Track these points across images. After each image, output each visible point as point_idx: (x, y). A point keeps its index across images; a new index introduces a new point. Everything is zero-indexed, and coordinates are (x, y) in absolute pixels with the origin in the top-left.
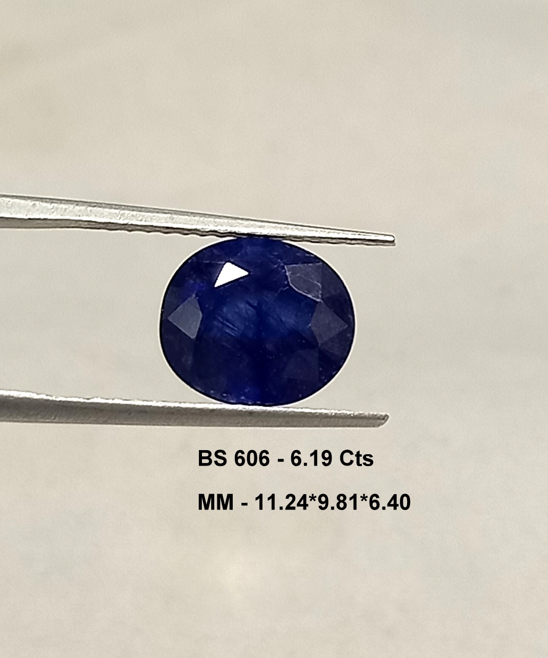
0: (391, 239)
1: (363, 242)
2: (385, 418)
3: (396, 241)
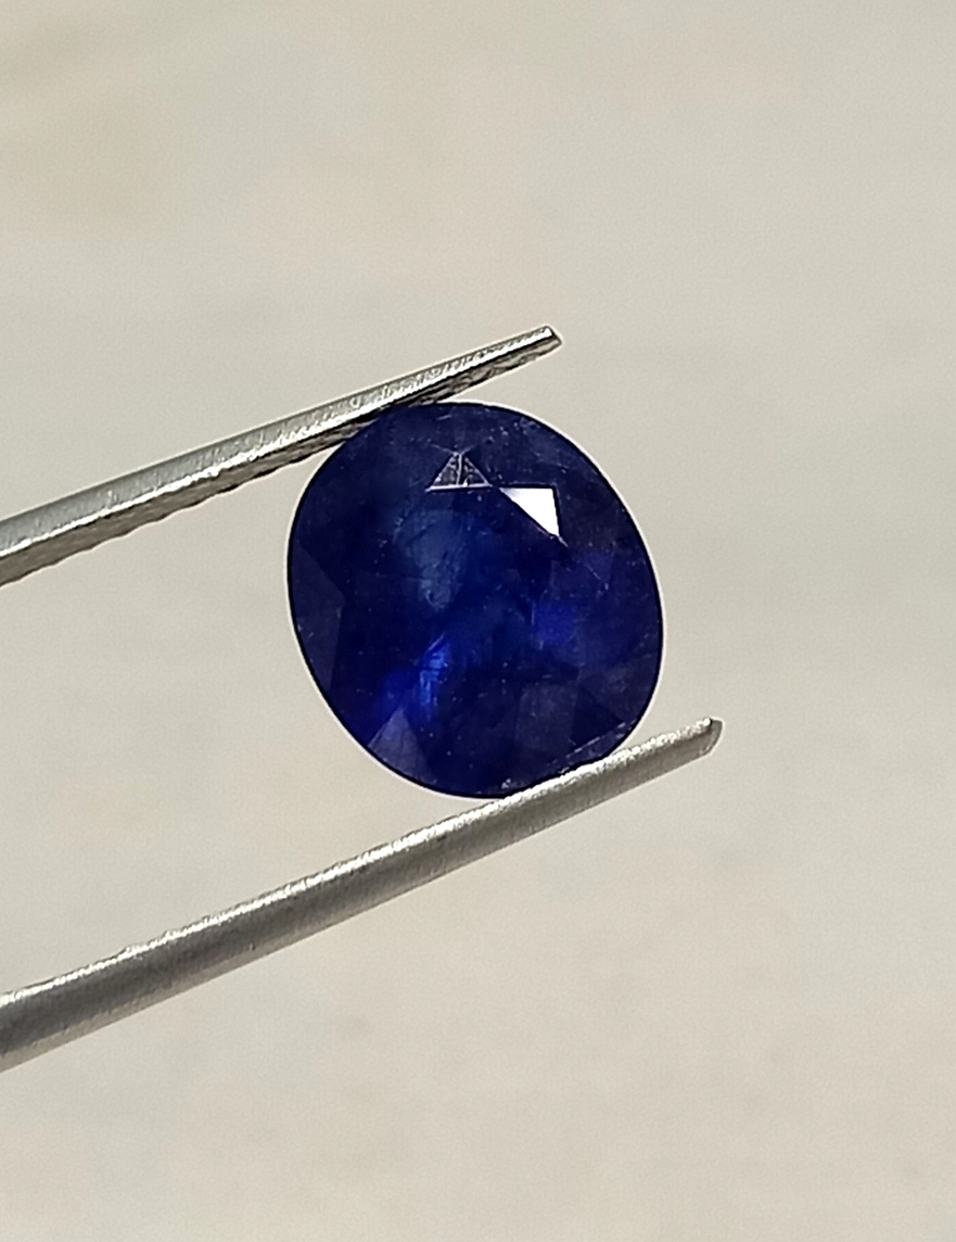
3: (559, 334)
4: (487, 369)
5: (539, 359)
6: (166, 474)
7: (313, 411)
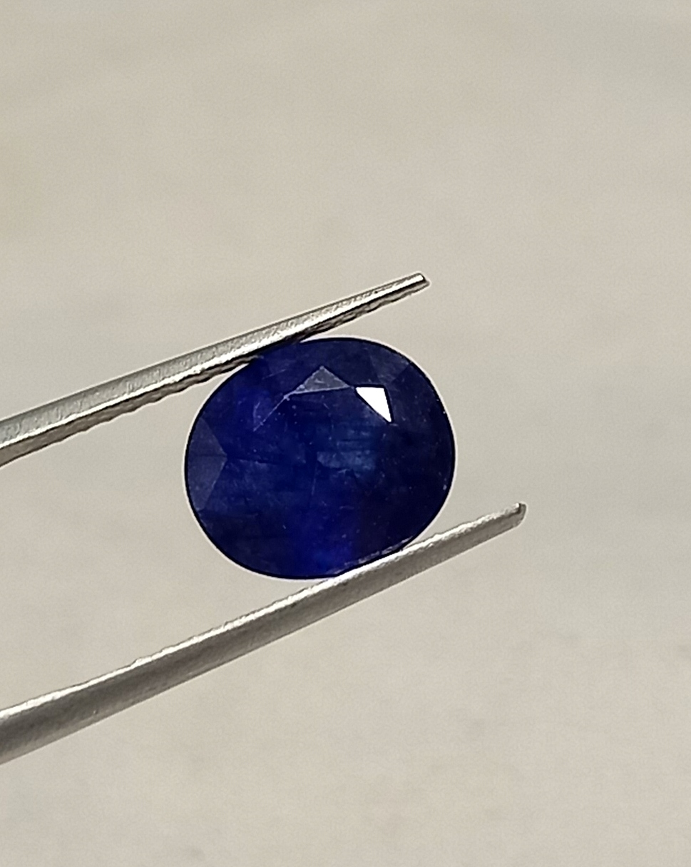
0: (419, 278)
1: (387, 299)
2: (521, 510)
3: (427, 279)
4: (380, 301)
5: (413, 294)
6: (165, 371)
7: (264, 329)
